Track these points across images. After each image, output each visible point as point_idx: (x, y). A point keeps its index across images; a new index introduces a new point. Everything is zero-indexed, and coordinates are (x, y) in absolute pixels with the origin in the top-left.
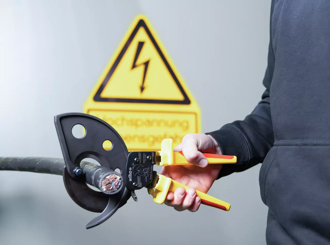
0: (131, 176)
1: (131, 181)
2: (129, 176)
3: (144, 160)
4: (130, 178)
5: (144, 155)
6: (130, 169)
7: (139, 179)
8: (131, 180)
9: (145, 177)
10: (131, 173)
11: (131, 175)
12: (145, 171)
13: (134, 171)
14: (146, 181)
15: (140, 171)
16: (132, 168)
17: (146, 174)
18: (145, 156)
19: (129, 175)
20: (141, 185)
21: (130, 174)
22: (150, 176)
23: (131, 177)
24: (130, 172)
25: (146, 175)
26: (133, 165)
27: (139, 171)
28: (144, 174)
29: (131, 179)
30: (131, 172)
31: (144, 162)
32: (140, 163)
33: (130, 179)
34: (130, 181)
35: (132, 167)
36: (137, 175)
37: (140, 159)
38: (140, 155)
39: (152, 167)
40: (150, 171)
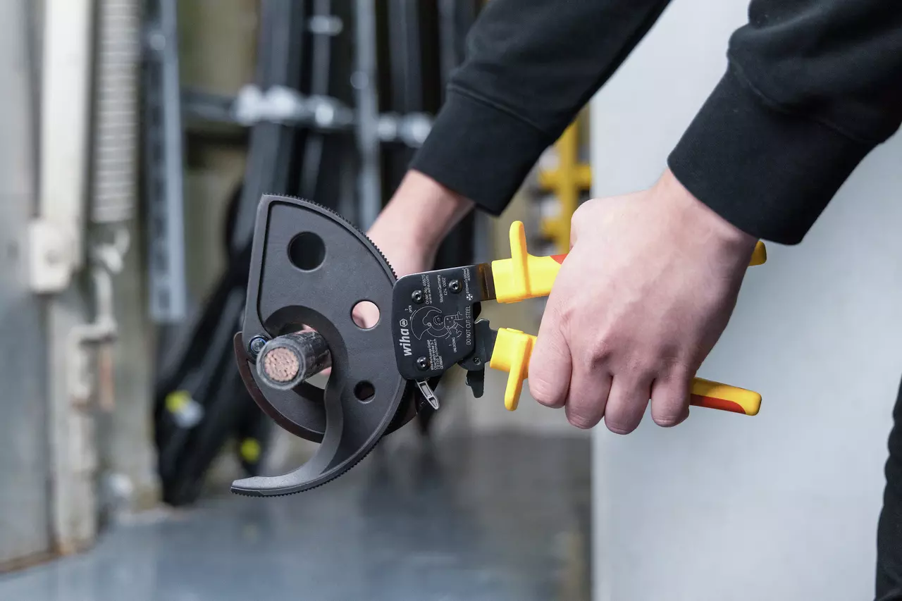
0: (409, 341)
1: (411, 354)
2: (402, 343)
3: (441, 295)
4: (405, 348)
5: (439, 279)
6: (404, 323)
7: (432, 347)
8: (408, 352)
9: (450, 340)
10: (408, 333)
11: (408, 338)
12: (448, 324)
13: (416, 328)
14: (455, 349)
15: (433, 324)
16: (408, 319)
17: (453, 330)
18: (442, 282)
19: (400, 341)
20: (441, 362)
21: (403, 338)
22: (464, 334)
23: (409, 345)
24: (405, 332)
25: (454, 335)
26: (410, 310)
27: (429, 324)
28: (445, 331)
29: (410, 350)
30: (407, 330)
31: (442, 298)
32: (431, 302)
33: (405, 351)
34: (405, 355)
35: (407, 316)
36: (427, 337)
37: (429, 291)
38: (425, 282)
39: (468, 310)
40: (463, 323)
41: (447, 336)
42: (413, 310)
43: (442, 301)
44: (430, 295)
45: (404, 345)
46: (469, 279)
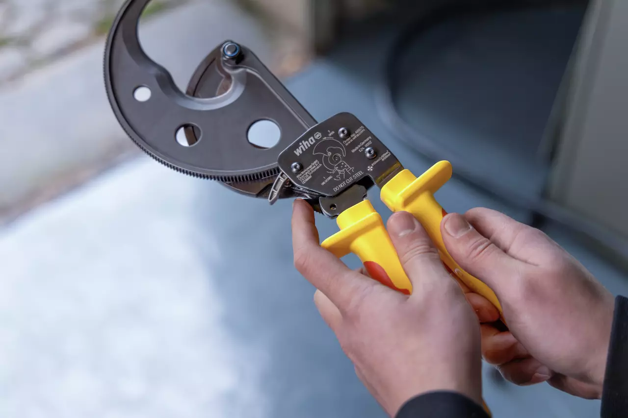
0: (307, 148)
1: (298, 155)
2: (303, 144)
3: (357, 148)
4: (300, 148)
5: (368, 139)
6: (318, 136)
7: (314, 166)
8: (298, 152)
9: (328, 175)
10: (312, 143)
11: (309, 146)
12: (339, 166)
13: (321, 146)
14: (323, 183)
15: (331, 156)
16: (323, 137)
17: (337, 173)
18: (367, 142)
19: (303, 142)
20: (307, 180)
21: (307, 142)
22: (340, 182)
23: (304, 150)
24: (312, 141)
25: (335, 175)
26: (330, 135)
27: (330, 154)
28: (332, 167)
29: (301, 152)
30: (314, 141)
31: (355, 150)
32: (347, 144)
33: (297, 150)
34: (295, 152)
35: (325, 134)
36: (319, 158)
37: (354, 138)
38: (359, 131)
39: (359, 174)
40: (347, 176)
41: (329, 171)
42: (332, 136)
43: (353, 151)
44: (351, 141)
45: (302, 146)
46: (383, 160)
